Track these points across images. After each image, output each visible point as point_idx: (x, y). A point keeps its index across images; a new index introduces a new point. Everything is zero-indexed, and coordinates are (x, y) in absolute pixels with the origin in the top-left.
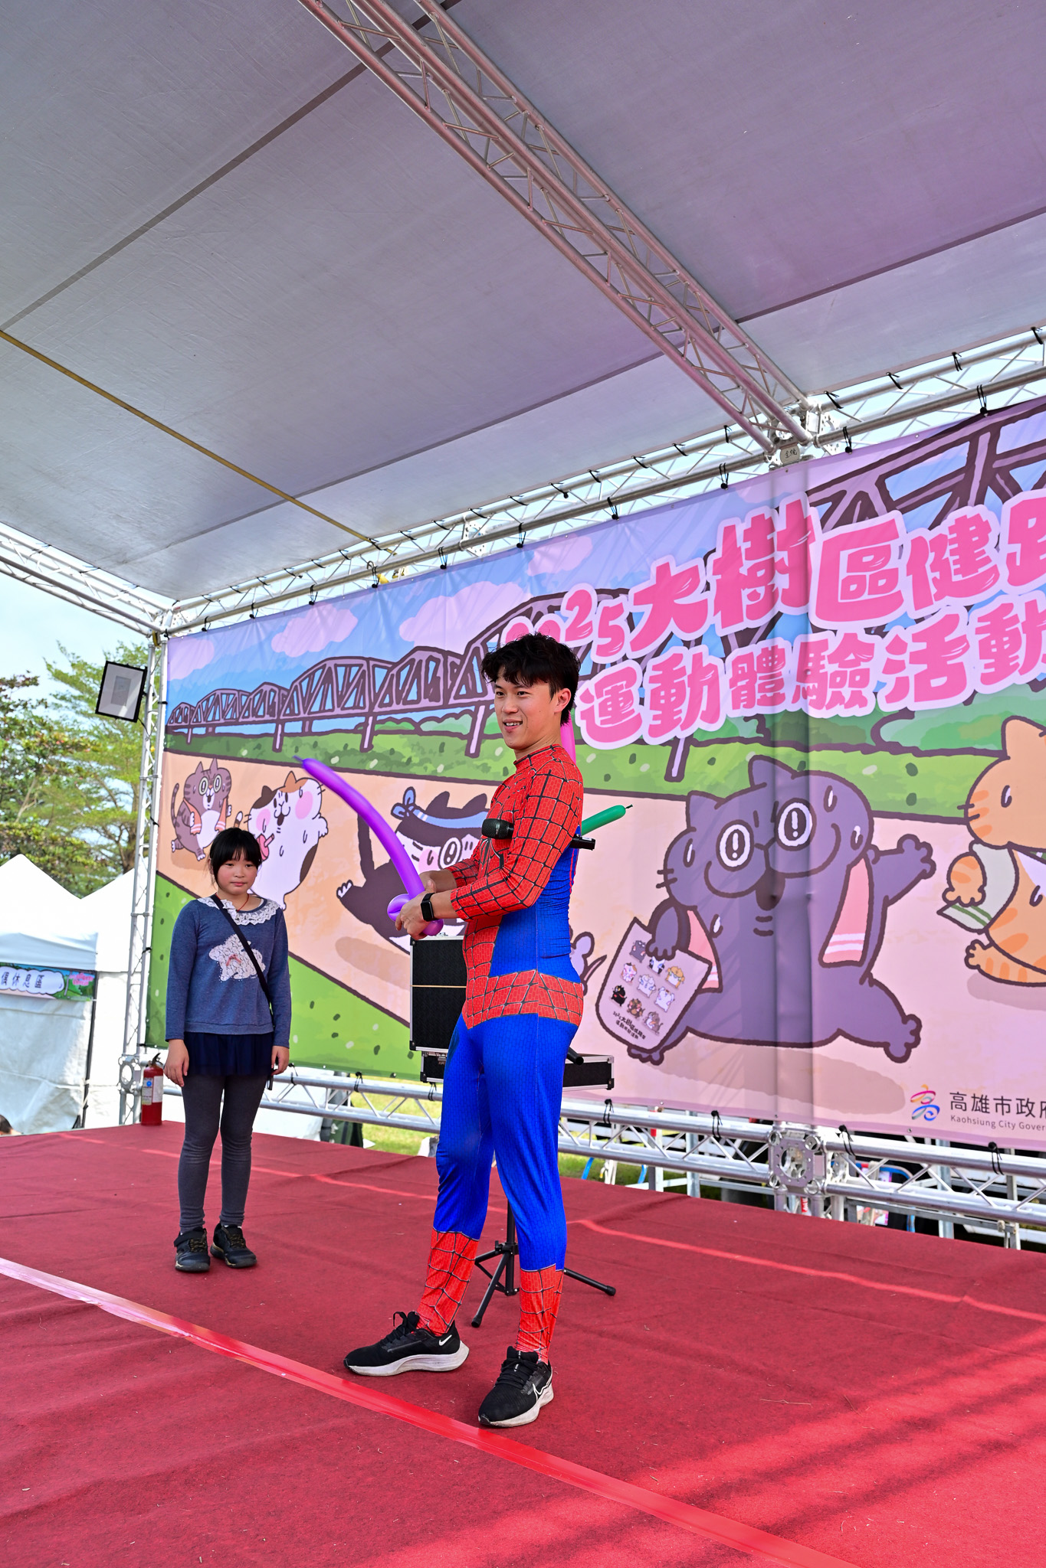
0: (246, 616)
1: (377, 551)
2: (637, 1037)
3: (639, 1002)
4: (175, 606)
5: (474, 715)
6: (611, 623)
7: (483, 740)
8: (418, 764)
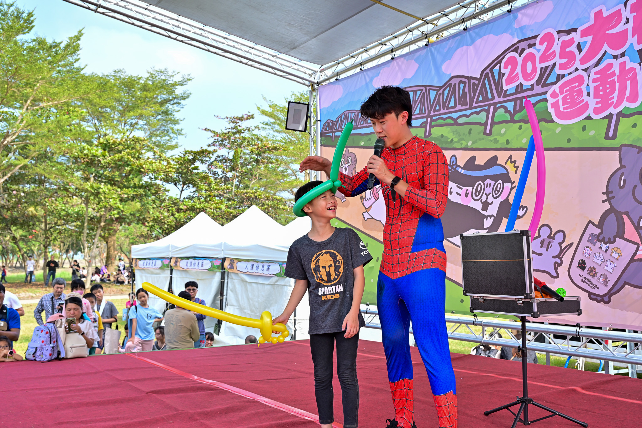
0: (358, 70)
1: (427, 25)
2: (594, 288)
3: (594, 268)
4: (321, 68)
5: (488, 112)
6: (567, 50)
7: (493, 125)
8: (457, 142)
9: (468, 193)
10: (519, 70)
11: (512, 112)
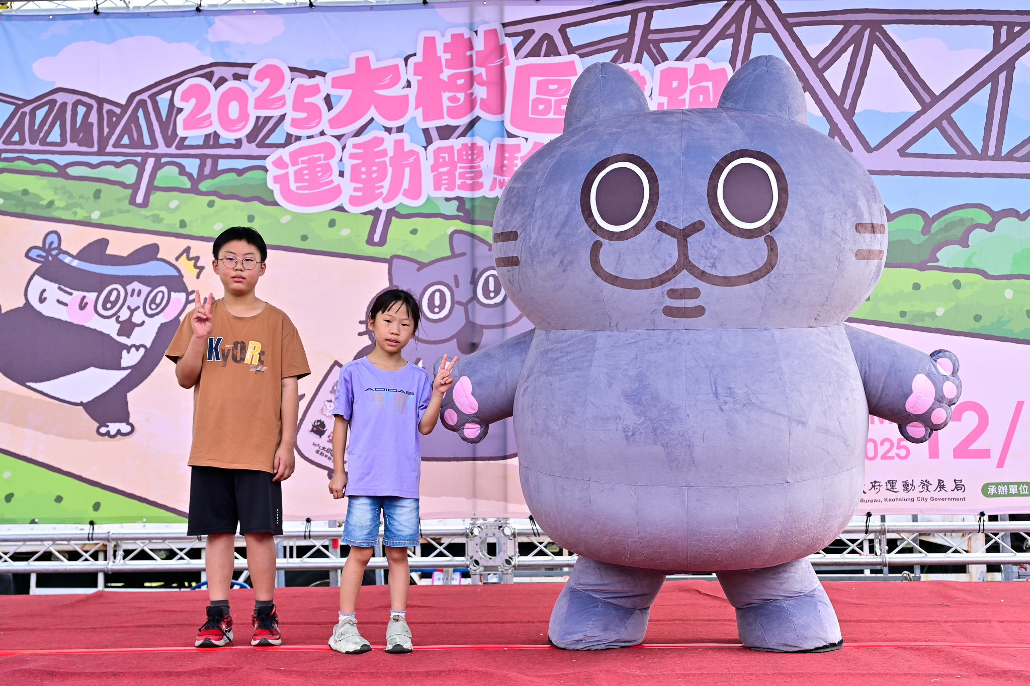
5: (141, 167)
6: (307, 100)
7: (153, 192)
8: (63, 209)
9: (87, 303)
10: (212, 109)
11: (195, 176)
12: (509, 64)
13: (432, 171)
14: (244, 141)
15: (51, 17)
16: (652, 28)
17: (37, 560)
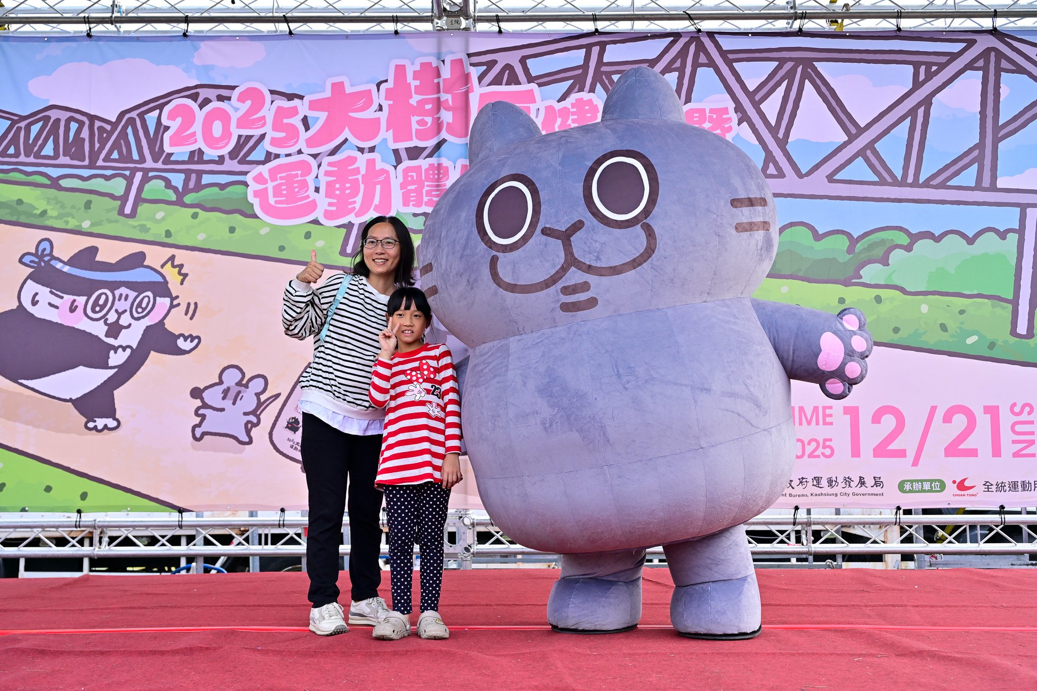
5: (130, 180)
6: (285, 121)
7: (140, 203)
8: (56, 218)
9: (77, 307)
10: (197, 127)
11: (181, 190)
12: (473, 91)
13: (401, 189)
14: (227, 158)
15: (46, 39)
16: (605, 60)
17: (26, 546)
